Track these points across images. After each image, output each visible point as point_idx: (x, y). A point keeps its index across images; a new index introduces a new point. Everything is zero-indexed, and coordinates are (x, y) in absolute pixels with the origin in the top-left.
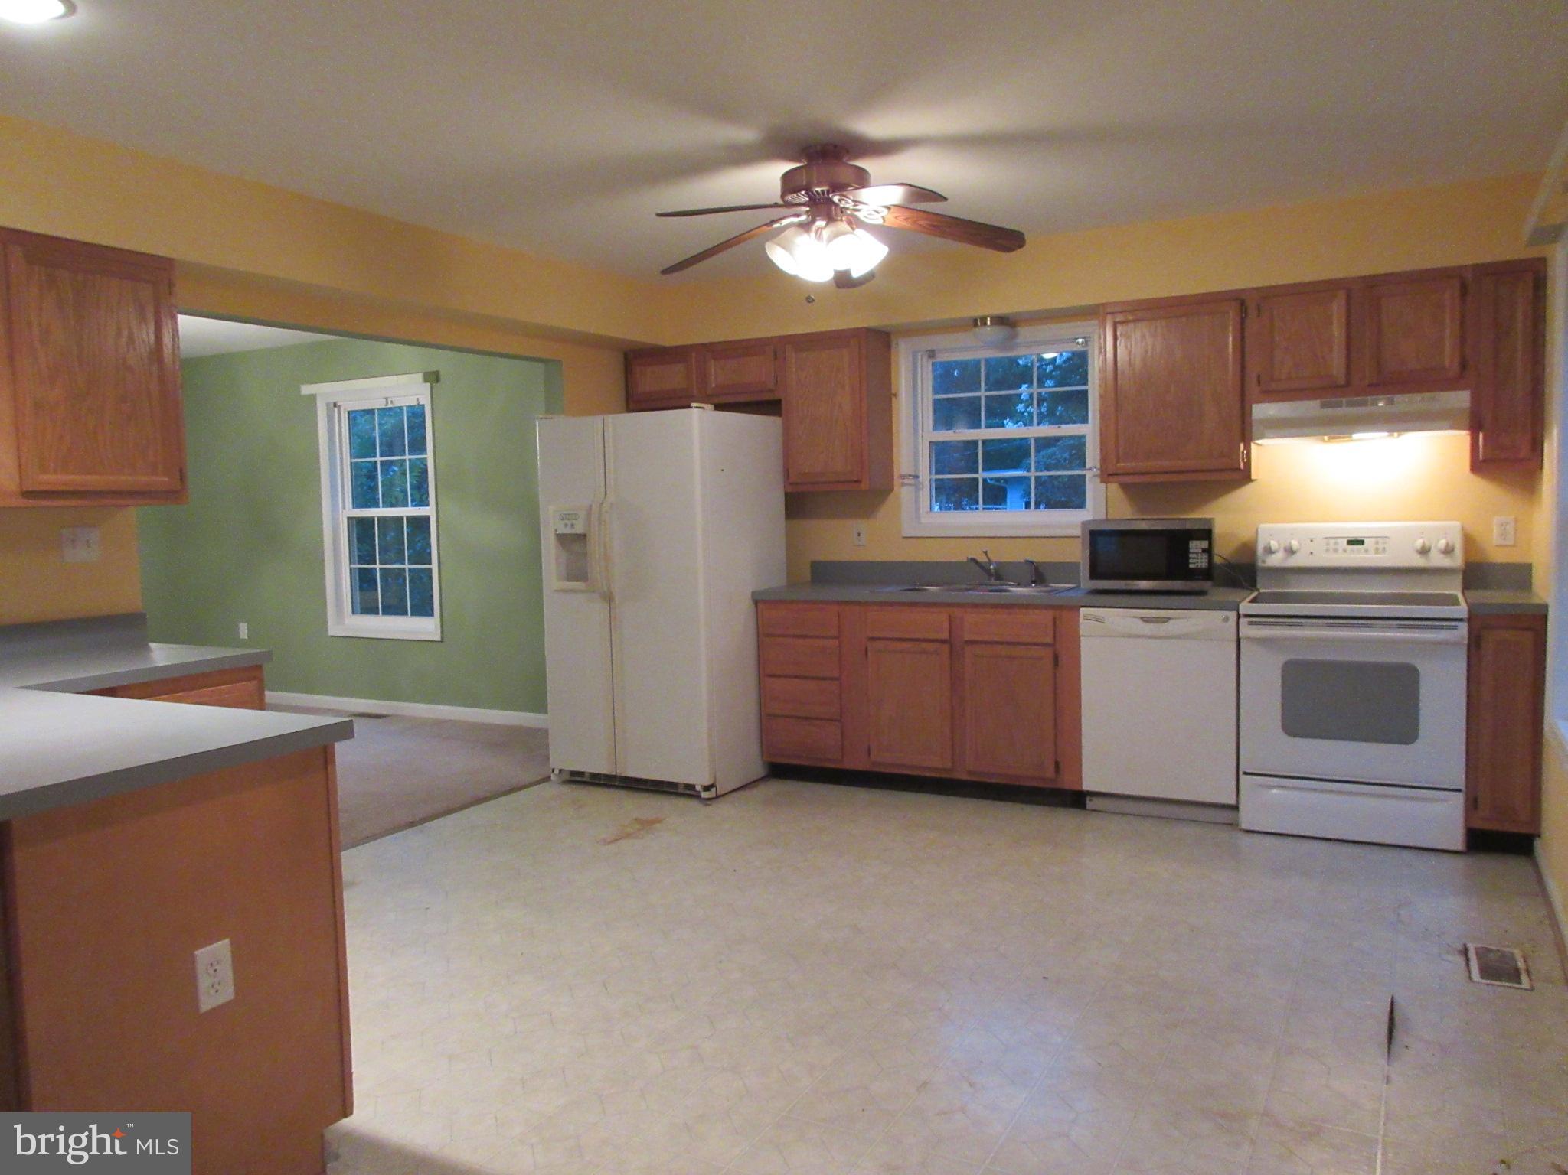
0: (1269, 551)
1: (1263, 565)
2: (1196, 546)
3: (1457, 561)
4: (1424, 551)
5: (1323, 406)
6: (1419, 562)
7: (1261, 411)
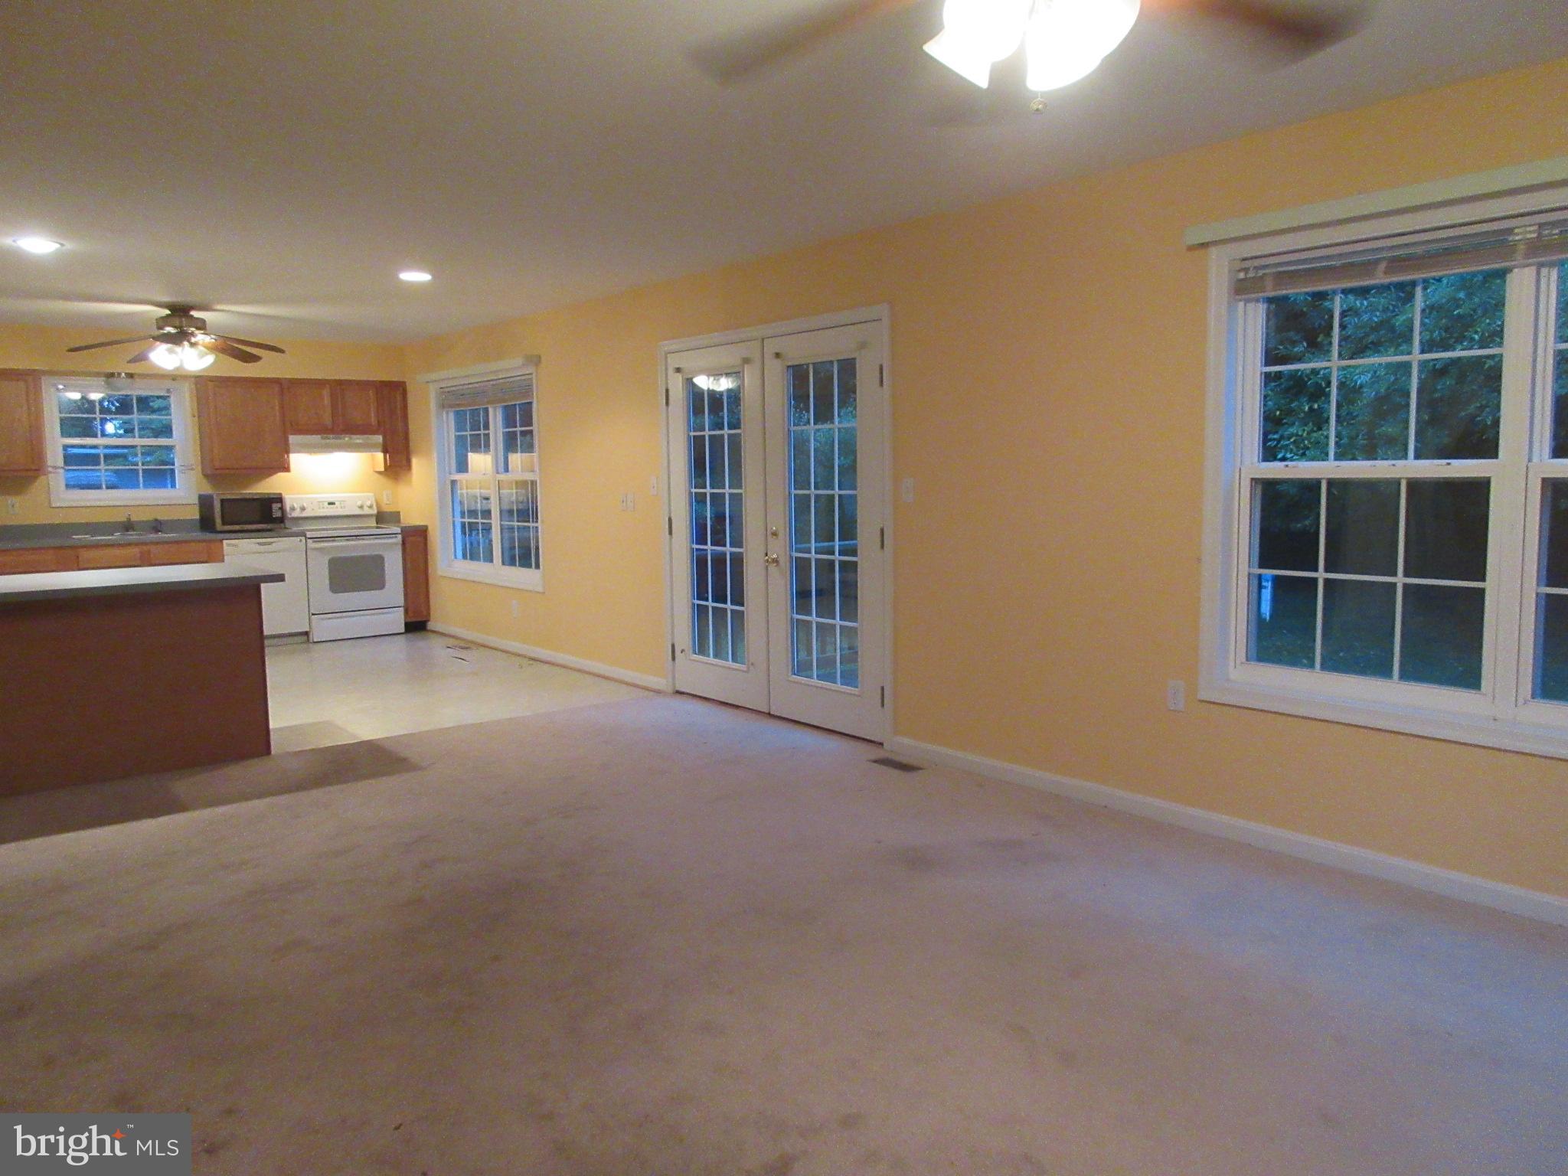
0: (293, 509)
1: (290, 516)
2: (275, 506)
3: (375, 512)
4: (361, 507)
5: (322, 438)
6: (358, 512)
7: (293, 439)
